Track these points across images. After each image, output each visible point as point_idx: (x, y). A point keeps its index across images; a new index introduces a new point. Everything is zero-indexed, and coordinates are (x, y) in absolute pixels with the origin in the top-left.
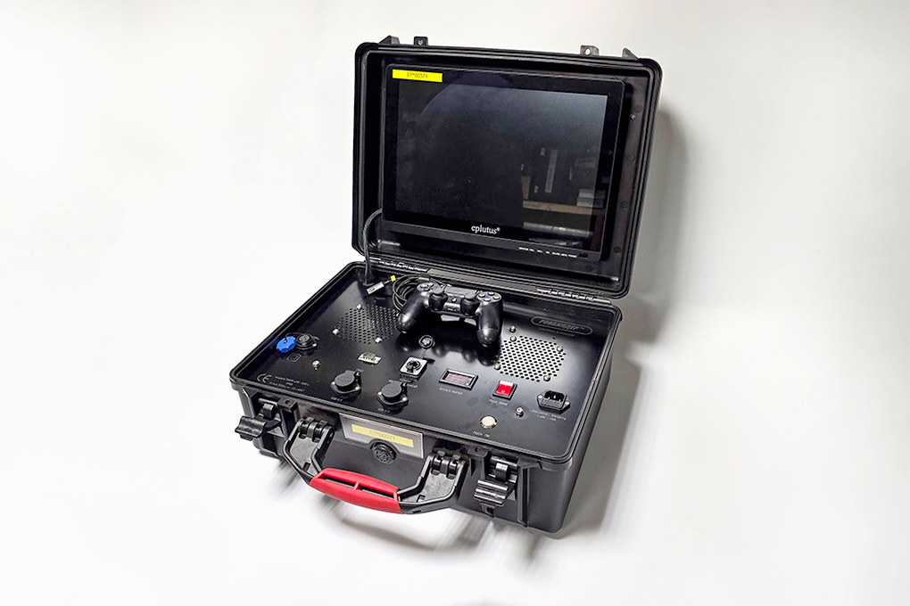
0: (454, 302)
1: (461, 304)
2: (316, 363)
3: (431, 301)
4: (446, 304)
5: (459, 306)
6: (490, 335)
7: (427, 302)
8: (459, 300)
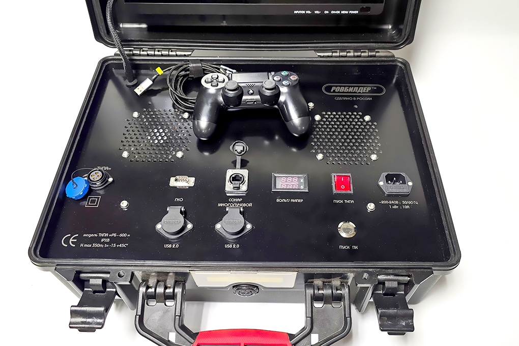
0: (252, 94)
1: (260, 94)
2: (124, 204)
3: (225, 97)
4: (244, 98)
5: (258, 97)
6: (302, 124)
7: (221, 99)
8: (256, 90)
